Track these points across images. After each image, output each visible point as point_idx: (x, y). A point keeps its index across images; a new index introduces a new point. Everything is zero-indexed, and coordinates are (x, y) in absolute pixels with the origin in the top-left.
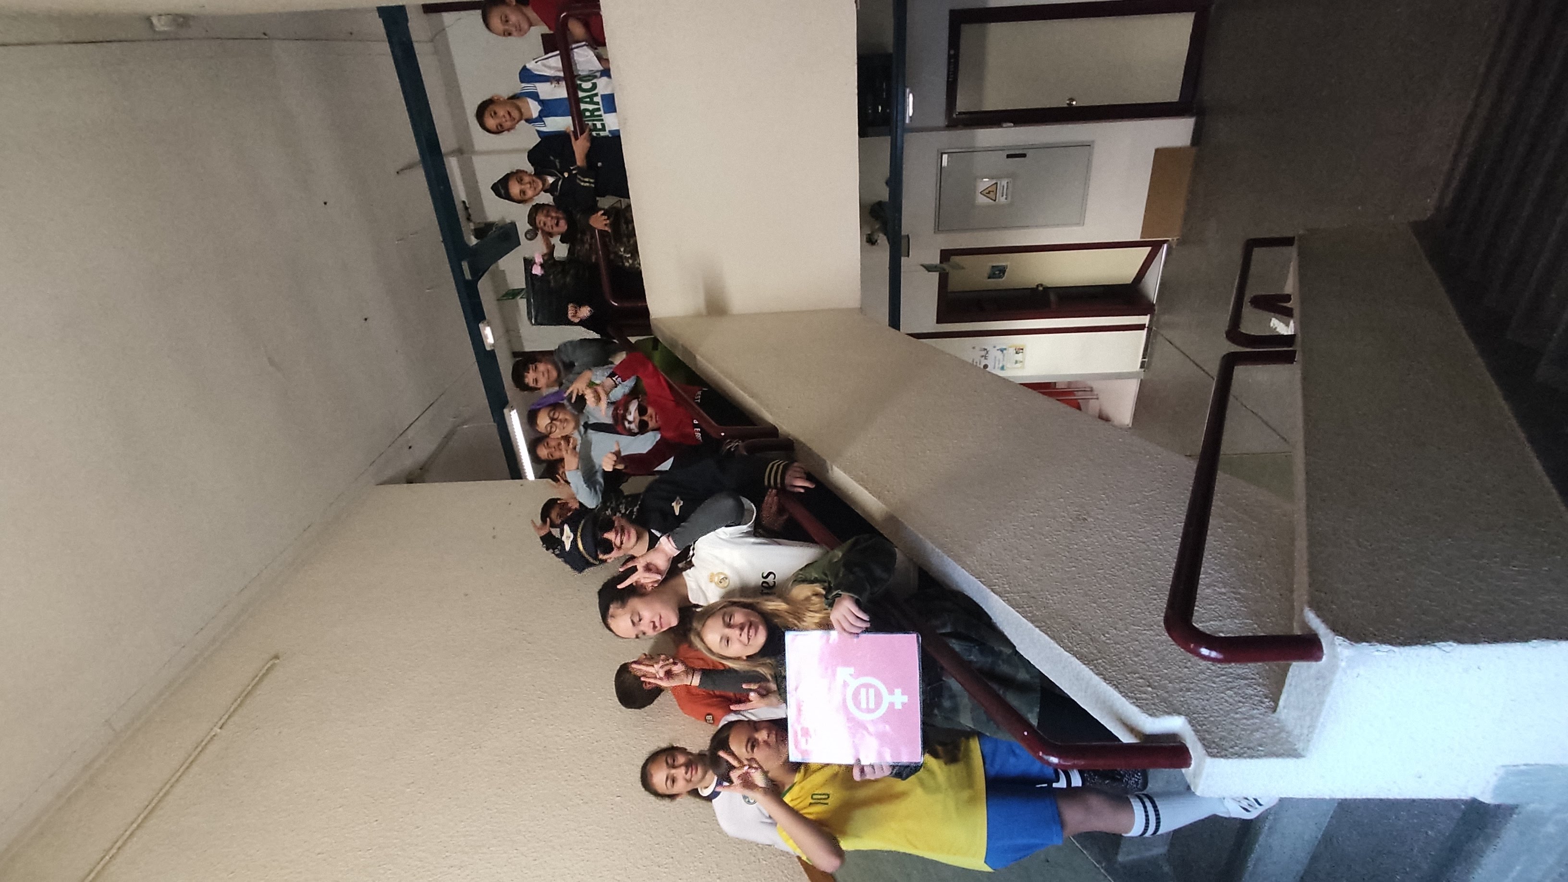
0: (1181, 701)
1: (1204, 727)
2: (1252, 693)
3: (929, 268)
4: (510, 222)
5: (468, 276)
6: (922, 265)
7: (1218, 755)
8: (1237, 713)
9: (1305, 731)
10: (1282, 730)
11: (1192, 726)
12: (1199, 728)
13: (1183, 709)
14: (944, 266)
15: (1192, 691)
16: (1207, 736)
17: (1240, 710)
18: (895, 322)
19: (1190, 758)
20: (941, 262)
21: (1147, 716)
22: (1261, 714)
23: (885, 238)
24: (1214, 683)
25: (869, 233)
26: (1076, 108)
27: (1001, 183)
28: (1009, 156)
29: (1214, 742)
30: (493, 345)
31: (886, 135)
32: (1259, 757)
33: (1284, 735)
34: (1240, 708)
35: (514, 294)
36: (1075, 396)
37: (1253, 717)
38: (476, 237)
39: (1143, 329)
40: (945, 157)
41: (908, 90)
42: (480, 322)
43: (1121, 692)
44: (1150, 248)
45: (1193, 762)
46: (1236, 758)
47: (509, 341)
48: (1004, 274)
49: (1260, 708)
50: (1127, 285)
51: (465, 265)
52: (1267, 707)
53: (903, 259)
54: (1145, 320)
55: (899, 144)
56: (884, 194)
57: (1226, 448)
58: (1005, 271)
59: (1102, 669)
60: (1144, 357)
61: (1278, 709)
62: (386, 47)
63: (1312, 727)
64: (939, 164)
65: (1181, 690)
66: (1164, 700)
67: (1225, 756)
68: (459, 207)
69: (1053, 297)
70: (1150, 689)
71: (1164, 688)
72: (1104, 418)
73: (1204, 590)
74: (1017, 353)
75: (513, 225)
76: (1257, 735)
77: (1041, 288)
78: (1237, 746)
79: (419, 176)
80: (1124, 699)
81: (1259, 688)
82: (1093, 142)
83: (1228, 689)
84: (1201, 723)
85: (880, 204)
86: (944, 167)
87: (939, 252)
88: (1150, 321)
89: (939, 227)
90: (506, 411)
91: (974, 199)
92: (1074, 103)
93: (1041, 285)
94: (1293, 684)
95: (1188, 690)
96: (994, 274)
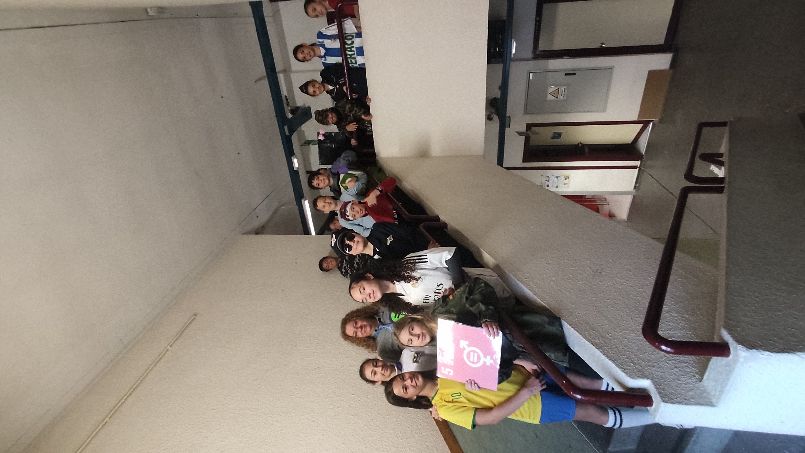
0: (649, 372)
1: (661, 387)
2: (689, 370)
3: (520, 134)
4: (307, 106)
5: (287, 134)
6: (517, 132)
7: (668, 402)
8: (680, 381)
9: (718, 393)
10: (704, 391)
11: (655, 385)
12: (658, 386)
13: (650, 376)
14: (528, 132)
15: (655, 367)
16: (663, 391)
17: (681, 379)
18: (500, 162)
19: (653, 402)
20: (526, 130)
21: (630, 378)
22: (693, 382)
23: (497, 117)
24: (668, 364)
25: (489, 114)
26: (604, 48)
27: (561, 89)
28: (566, 74)
29: (666, 395)
30: (298, 168)
31: (499, 63)
32: (691, 404)
33: (705, 394)
34: (682, 378)
35: (308, 143)
36: (596, 202)
37: (689, 383)
38: (291, 114)
39: (636, 168)
40: (531, 74)
41: (513, 40)
42: (292, 156)
43: (616, 365)
44: (642, 125)
45: (654, 404)
46: (678, 404)
47: (305, 166)
48: (560, 136)
49: (693, 379)
50: (629, 144)
51: (286, 128)
52: (697, 379)
53: (506, 128)
54: (638, 163)
55: (507, 68)
56: (498, 94)
57: (682, 235)
58: (561, 135)
59: (606, 352)
60: (636, 183)
61: (703, 380)
62: (252, 20)
63: (722, 392)
64: (528, 80)
65: (649, 366)
66: (639, 371)
67: (672, 403)
68: (284, 98)
69: (586, 150)
70: (632, 364)
71: (640, 364)
72: (611, 216)
73: (665, 314)
74: (565, 179)
75: (309, 108)
76: (691, 393)
77: (580, 145)
78: (679, 398)
79: (266, 83)
80: (617, 368)
81: (693, 369)
82: (613, 67)
83: (676, 368)
84: (659, 384)
85: (495, 99)
86: (531, 80)
87: (526, 124)
88: (641, 164)
89: (526, 112)
90: (303, 200)
91: (546, 96)
92: (604, 46)
93: (581, 143)
94: (713, 367)
95: (654, 367)
96: (555, 137)
